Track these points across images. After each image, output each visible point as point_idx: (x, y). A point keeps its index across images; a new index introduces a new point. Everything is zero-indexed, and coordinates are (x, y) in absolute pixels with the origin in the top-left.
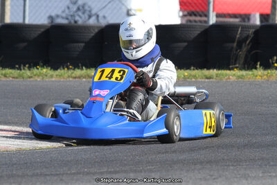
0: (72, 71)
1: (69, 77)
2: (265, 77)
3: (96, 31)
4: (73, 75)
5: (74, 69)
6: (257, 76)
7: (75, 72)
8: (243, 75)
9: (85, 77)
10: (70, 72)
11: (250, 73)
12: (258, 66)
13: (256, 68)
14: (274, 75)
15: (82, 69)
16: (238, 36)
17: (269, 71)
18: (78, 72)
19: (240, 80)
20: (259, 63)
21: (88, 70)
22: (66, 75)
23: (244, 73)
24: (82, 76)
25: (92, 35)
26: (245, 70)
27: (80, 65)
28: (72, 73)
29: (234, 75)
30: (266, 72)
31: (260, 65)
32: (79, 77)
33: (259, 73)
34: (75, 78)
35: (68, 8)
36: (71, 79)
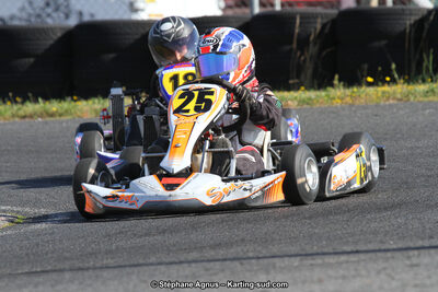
0: (20, 106)
1: (13, 116)
2: (348, 99)
3: (59, 34)
4: (21, 113)
5: (23, 103)
6: (334, 99)
7: (25, 108)
8: (310, 99)
9: (41, 116)
10: (15, 107)
11: (323, 93)
12: (336, 82)
13: (332, 85)
14: (363, 96)
15: (36, 101)
16: (297, 31)
17: (355, 89)
18: (30, 107)
19: (305, 106)
20: (337, 77)
21: (47, 103)
22: (9, 113)
23: (312, 94)
24: (35, 114)
25: (51, 42)
26: (315, 89)
27: (30, 95)
28: (19, 109)
29: (296, 98)
30: (348, 92)
31: (340, 80)
32: (31, 116)
33: (338, 94)
34: (24, 117)
35: (31, 3)
36: (17, 119)
